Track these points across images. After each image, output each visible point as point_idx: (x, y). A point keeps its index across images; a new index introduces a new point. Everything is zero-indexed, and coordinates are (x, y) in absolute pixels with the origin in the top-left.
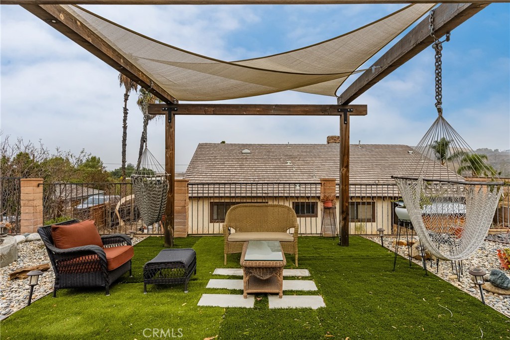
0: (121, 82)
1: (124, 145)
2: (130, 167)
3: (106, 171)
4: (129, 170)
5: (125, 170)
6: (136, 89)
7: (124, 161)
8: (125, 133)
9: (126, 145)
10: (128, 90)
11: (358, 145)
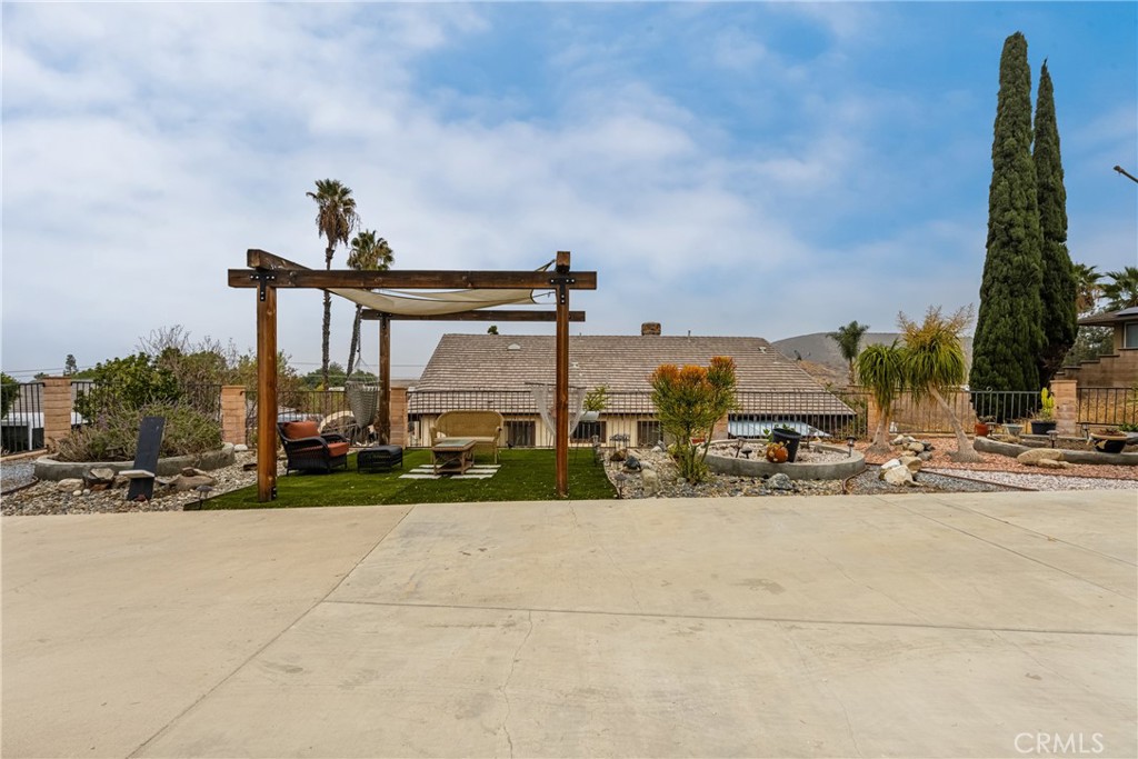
0: (321, 229)
1: (326, 333)
2: (336, 369)
3: (295, 377)
4: (333, 373)
5: (328, 374)
6: (346, 241)
7: (326, 360)
8: (327, 314)
9: (329, 333)
10: (332, 242)
11: (686, 338)
